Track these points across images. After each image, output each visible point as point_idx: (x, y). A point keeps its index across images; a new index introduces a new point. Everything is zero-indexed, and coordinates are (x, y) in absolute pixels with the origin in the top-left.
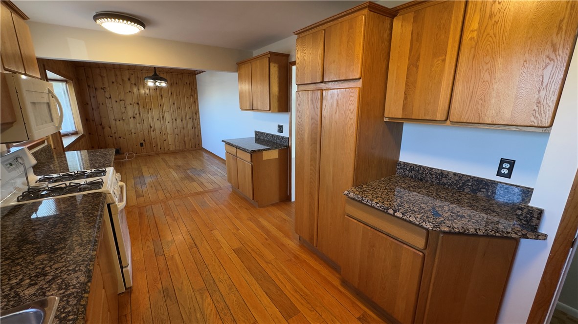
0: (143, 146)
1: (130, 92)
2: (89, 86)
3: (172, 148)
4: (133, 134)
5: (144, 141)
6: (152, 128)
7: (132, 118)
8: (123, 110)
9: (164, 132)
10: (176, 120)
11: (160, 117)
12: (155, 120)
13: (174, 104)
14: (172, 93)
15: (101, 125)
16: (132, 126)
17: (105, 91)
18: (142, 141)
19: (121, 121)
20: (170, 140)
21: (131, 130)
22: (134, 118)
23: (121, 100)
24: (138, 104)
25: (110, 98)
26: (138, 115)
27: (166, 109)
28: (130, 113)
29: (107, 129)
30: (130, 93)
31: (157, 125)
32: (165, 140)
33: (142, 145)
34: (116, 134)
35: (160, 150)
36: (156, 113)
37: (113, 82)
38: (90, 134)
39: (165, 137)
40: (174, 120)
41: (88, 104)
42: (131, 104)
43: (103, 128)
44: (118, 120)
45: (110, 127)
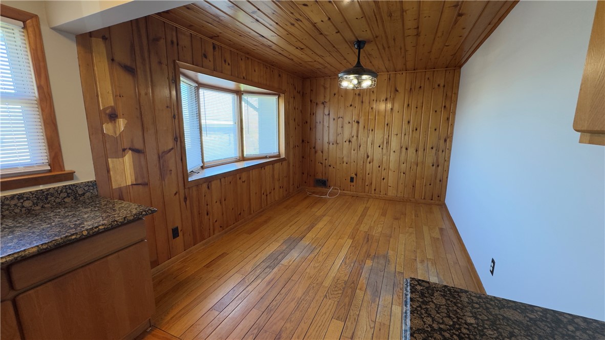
0: (353, 182)
1: (351, 105)
2: (311, 101)
3: (391, 193)
4: (345, 163)
5: (356, 175)
6: (369, 158)
7: (347, 142)
8: (340, 130)
9: (384, 165)
10: (407, 149)
11: (383, 142)
12: (376, 145)
13: (409, 122)
14: (408, 105)
15: (314, 148)
16: (345, 152)
17: (325, 106)
18: (353, 175)
19: (335, 145)
20: (392, 179)
21: (343, 158)
22: (350, 141)
23: (339, 118)
24: (358, 122)
25: (329, 114)
26: (355, 137)
27: (395, 130)
28: (346, 135)
29: (319, 152)
30: (352, 108)
31: (377, 154)
32: (383, 179)
33: (352, 180)
34: (327, 161)
35: (373, 191)
36: (378, 136)
37: (335, 94)
38: (303, 157)
39: (384, 173)
40: (404, 149)
41: (307, 122)
42: (349, 123)
43: (316, 152)
44: (331, 144)
45: (322, 152)
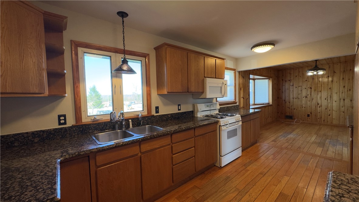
0: (309, 117)
1: (306, 81)
2: (282, 80)
3: (335, 122)
4: (304, 108)
5: (311, 113)
6: (319, 105)
7: (305, 98)
8: (300, 92)
9: (329, 108)
10: (344, 100)
11: (328, 97)
12: (323, 98)
13: (344, 87)
14: (343, 79)
15: (285, 101)
16: (303, 102)
17: (290, 82)
18: (309, 113)
19: (297, 99)
20: (335, 115)
21: (302, 105)
22: (306, 97)
23: (299, 86)
24: (311, 88)
25: (293, 85)
26: (309, 95)
27: (335, 90)
28: (304, 94)
29: (288, 103)
30: (307, 82)
31: (324, 103)
32: (329, 115)
33: (308, 116)
34: (292, 107)
35: (323, 122)
36: (324, 94)
37: (296, 76)
38: (278, 105)
39: (329, 113)
40: (342, 100)
41: (280, 89)
42: (305, 88)
43: (285, 103)
44: (295, 99)
45: (289, 103)
